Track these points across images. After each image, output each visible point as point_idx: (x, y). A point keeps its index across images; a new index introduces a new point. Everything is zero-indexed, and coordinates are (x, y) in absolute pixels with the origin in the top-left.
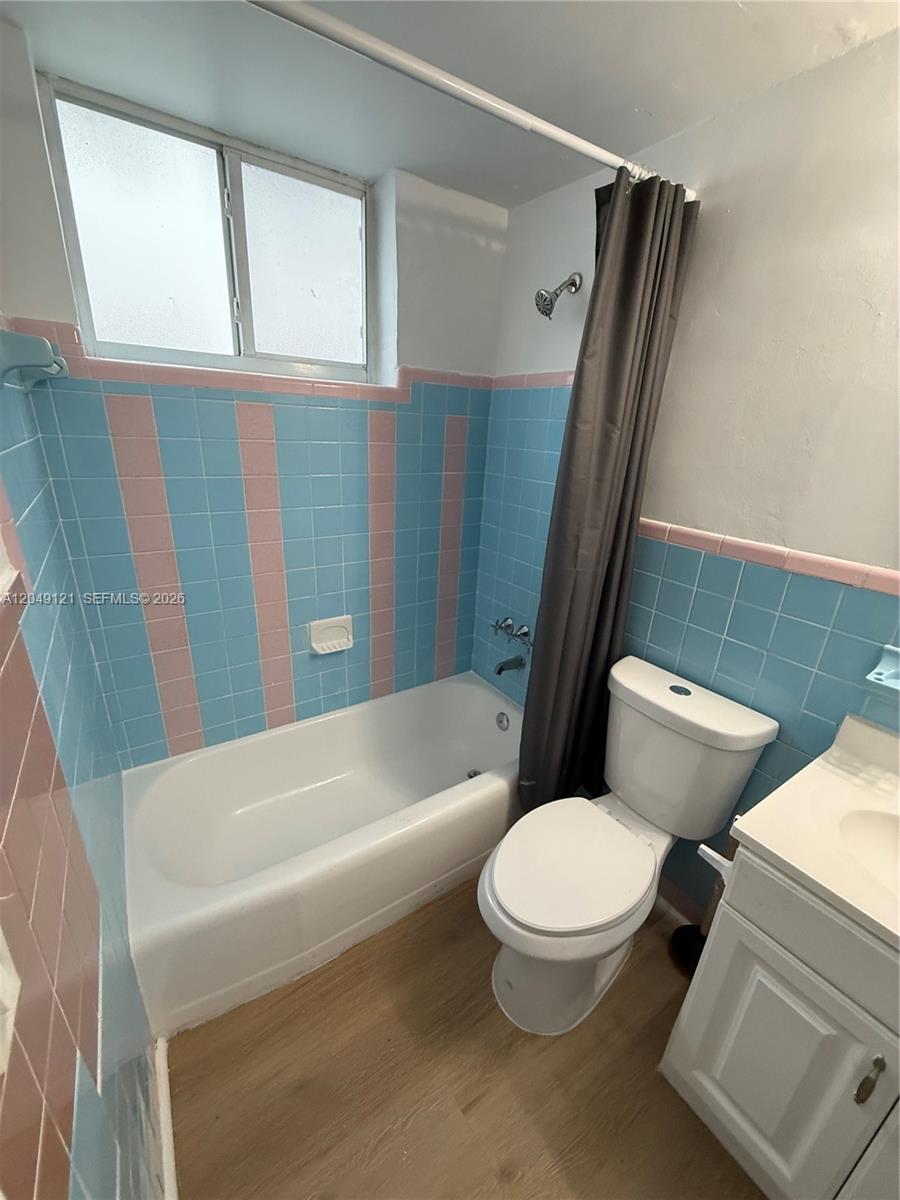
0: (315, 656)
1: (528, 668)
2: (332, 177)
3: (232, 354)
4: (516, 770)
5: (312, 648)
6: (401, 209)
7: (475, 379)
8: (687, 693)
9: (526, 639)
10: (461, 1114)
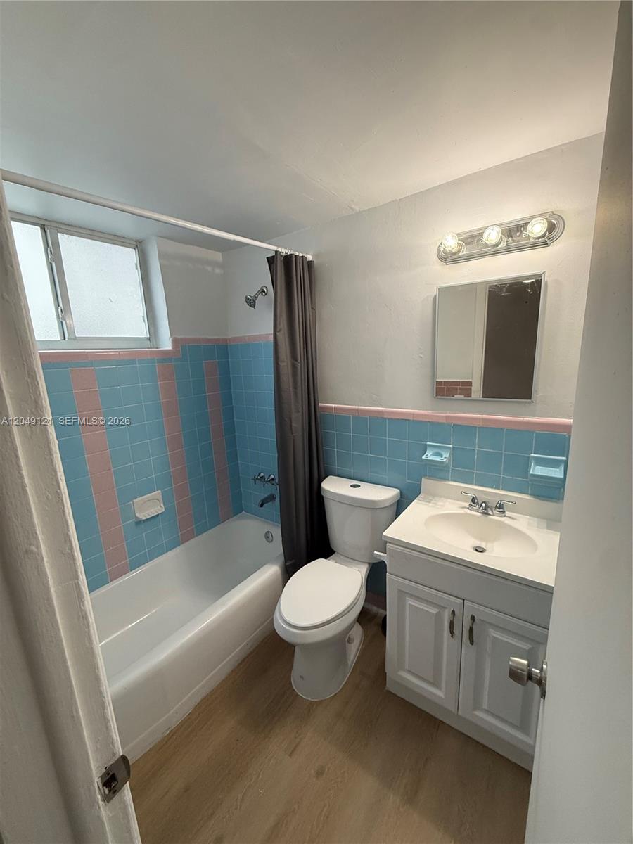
0: (139, 522)
1: (278, 499)
2: (117, 239)
3: (59, 339)
4: (283, 558)
5: (136, 517)
6: (161, 256)
7: (217, 340)
8: (359, 486)
9: (274, 482)
10: (289, 757)
